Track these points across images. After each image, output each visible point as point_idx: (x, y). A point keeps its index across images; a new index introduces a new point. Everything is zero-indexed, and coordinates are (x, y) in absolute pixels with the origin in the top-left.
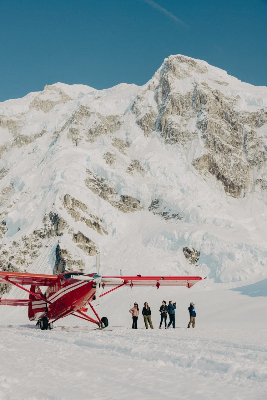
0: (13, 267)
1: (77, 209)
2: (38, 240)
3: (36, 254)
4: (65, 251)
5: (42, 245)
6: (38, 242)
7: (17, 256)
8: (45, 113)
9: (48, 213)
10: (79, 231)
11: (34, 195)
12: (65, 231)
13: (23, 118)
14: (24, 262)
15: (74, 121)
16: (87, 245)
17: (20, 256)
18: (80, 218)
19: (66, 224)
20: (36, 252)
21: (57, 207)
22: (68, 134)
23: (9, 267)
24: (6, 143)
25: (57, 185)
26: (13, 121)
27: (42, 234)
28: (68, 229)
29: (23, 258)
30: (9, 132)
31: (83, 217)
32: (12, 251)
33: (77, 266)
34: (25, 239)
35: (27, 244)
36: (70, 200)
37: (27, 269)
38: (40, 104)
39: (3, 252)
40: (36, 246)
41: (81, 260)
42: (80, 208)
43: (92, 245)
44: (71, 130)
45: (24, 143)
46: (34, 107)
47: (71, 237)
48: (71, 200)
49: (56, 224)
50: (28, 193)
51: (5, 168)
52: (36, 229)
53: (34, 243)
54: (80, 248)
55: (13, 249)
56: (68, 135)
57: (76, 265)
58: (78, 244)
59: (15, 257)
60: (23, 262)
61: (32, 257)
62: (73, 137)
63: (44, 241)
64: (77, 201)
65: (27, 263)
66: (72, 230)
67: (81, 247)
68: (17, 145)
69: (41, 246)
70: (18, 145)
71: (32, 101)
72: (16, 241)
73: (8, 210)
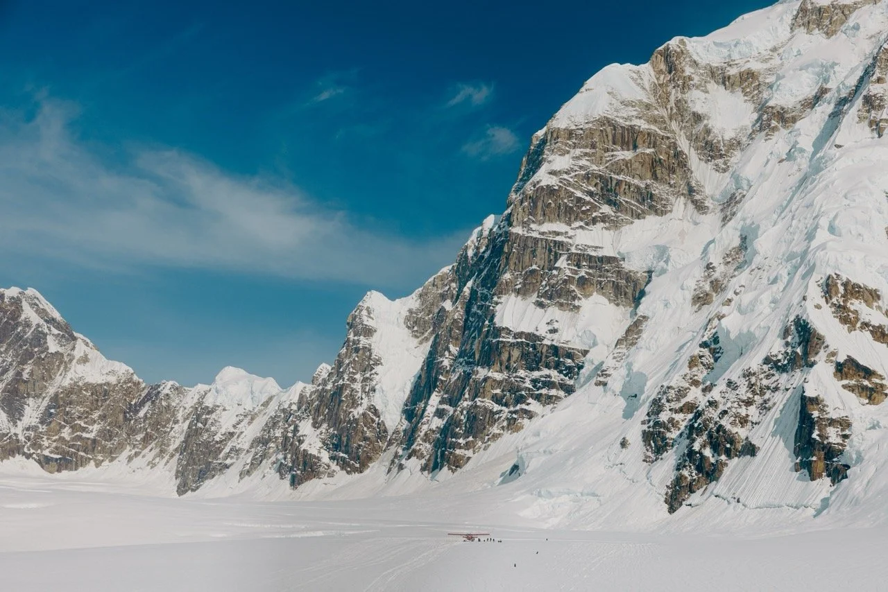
0: (725, 432)
1: (855, 305)
2: (773, 375)
3: (767, 406)
4: (815, 401)
5: (779, 386)
6: (774, 379)
7: (734, 410)
8: (828, 38)
9: (792, 318)
10: (848, 356)
11: (774, 274)
12: (821, 357)
13: (776, 61)
14: (746, 421)
15: (875, 75)
16: (866, 383)
17: (739, 410)
18: (859, 325)
19: (823, 343)
20: (769, 400)
21: (809, 305)
22: (859, 111)
23: (718, 431)
24: (739, 130)
25: (816, 252)
26: (753, 74)
27: (779, 364)
28: (826, 354)
29: (744, 414)
30: (746, 101)
31: (867, 321)
32: (725, 400)
33: (838, 429)
34: (748, 374)
35: (752, 385)
36: (839, 285)
37: (750, 435)
38: (814, 17)
39: (709, 401)
40: (768, 388)
41: (847, 417)
42: (862, 301)
43: (878, 381)
44: (868, 100)
45: (779, 125)
46: (802, 27)
47: (831, 369)
48: (842, 284)
49: (804, 343)
50: (764, 270)
51: (737, 194)
52: (769, 354)
53: (765, 382)
54: (849, 390)
55: (727, 395)
56: (860, 113)
57: (834, 427)
58: (845, 382)
59: (729, 410)
60: (744, 421)
61: (761, 411)
62: (872, 118)
63: (783, 379)
64: (854, 286)
65: (751, 424)
66: (833, 354)
67: (851, 388)
68: (763, 133)
69: (776, 389)
70: (766, 131)
71: (795, 13)
72: (734, 378)
73: (725, 310)
